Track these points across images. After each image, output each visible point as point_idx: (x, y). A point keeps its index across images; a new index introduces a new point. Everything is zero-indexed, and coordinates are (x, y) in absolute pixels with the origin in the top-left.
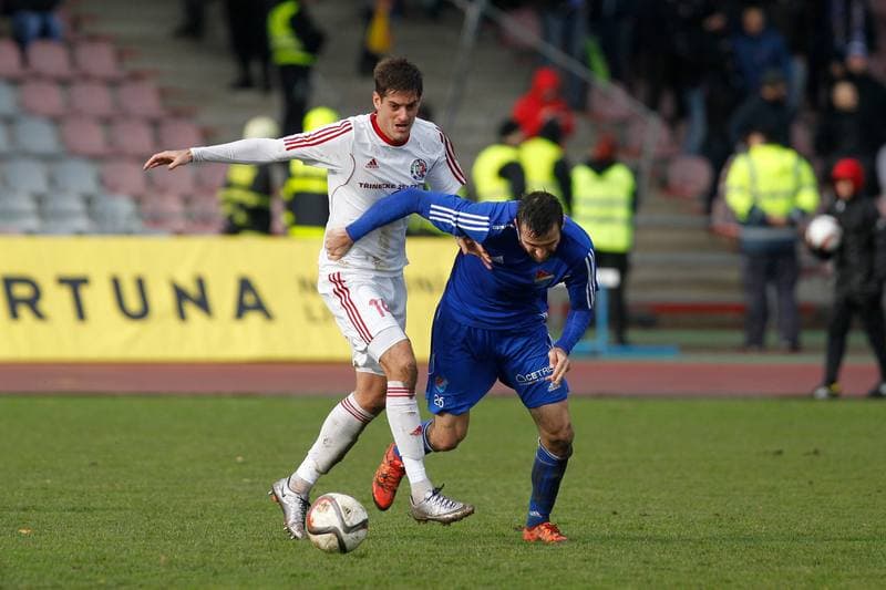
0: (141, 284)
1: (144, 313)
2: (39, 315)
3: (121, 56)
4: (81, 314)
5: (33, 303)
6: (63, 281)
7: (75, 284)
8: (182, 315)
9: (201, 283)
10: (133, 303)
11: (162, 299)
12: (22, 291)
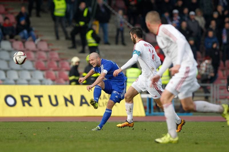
0: (56, 97)
1: (57, 104)
2: (30, 105)
3: (48, 45)
4: (41, 105)
5: (28, 102)
6: (36, 96)
7: (39, 97)
8: (67, 105)
9: (71, 97)
10: (54, 102)
11: (61, 101)
12: (26, 99)
